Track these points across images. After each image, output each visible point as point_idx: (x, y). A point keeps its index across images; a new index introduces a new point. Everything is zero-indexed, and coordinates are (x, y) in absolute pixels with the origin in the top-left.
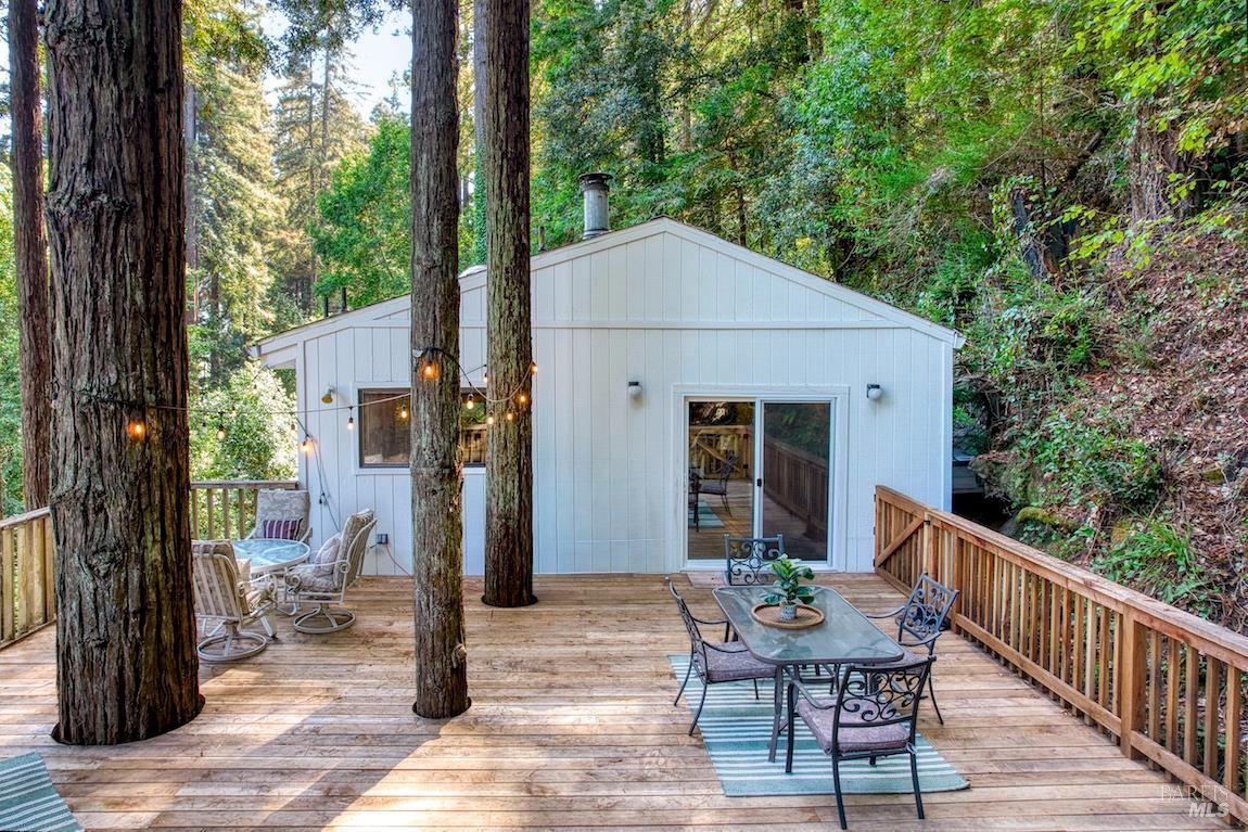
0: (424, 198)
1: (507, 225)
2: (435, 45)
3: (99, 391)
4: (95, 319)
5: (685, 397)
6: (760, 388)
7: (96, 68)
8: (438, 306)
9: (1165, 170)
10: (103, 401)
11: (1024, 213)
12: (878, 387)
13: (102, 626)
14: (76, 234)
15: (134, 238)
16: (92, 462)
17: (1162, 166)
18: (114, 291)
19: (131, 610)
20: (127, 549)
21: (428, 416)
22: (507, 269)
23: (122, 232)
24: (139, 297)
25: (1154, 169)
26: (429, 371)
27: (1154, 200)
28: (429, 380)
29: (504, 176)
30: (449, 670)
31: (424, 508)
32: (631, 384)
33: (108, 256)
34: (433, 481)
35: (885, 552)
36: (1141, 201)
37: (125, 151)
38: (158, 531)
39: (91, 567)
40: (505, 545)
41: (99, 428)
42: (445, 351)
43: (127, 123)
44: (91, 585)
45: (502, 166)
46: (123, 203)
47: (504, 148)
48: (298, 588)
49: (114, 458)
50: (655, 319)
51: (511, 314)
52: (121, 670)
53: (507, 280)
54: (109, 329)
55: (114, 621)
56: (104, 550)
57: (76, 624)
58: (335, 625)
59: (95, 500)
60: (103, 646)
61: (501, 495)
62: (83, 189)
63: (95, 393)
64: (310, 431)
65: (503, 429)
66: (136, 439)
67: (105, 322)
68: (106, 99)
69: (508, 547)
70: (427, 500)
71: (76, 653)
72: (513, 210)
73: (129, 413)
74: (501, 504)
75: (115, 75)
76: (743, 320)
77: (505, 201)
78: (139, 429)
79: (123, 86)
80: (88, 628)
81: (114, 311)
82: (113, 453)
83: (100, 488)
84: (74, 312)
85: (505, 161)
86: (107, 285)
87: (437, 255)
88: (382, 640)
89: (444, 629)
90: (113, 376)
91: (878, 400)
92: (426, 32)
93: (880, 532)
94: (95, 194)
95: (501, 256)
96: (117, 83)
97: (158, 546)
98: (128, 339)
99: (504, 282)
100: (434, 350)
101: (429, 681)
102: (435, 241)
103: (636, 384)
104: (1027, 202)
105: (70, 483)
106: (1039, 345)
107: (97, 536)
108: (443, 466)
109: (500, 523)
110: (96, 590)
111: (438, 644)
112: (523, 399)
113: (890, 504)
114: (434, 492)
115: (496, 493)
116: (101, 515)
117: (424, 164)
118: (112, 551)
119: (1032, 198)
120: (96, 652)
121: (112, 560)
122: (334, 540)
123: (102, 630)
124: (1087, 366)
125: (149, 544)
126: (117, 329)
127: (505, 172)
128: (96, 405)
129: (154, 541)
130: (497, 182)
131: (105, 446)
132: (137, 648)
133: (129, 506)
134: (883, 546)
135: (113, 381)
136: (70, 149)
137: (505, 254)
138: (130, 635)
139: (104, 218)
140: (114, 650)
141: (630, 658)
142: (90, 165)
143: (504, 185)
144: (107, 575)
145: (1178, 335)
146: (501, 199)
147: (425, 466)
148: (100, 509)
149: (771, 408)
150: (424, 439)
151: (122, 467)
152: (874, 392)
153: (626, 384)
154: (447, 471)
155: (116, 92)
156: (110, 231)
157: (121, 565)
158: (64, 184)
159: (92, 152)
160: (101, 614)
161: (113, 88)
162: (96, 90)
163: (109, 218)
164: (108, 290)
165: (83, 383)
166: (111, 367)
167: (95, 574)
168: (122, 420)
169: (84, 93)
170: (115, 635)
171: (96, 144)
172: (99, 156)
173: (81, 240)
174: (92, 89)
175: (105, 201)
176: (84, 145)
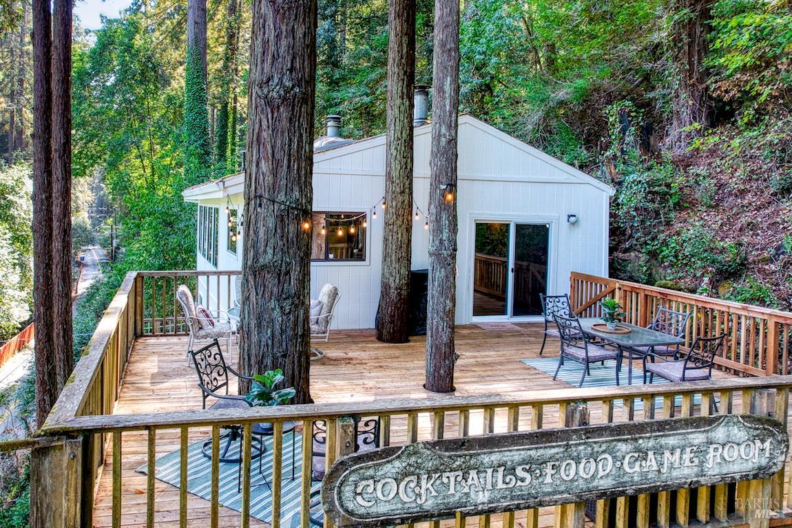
3: (290, 203)
4: (289, 161)
5: (475, 220)
6: (513, 215)
9: (693, 104)
10: (292, 208)
11: (627, 122)
12: (575, 216)
13: (284, 344)
14: (282, 109)
16: (284, 245)
17: (692, 102)
19: (300, 333)
20: (299, 298)
23: (303, 110)
25: (688, 103)
26: (450, 197)
27: (688, 120)
28: (449, 203)
31: (443, 273)
33: (297, 124)
34: (449, 258)
35: (578, 310)
37: (306, 63)
39: (282, 308)
41: (288, 225)
43: (308, 46)
44: (280, 319)
45: (404, 80)
46: (304, 93)
47: (405, 69)
49: (295, 243)
51: (406, 168)
52: (293, 369)
53: (405, 147)
54: (295, 166)
55: (291, 340)
56: (288, 297)
57: (270, 342)
59: (286, 268)
60: (284, 356)
61: (398, 276)
63: (288, 203)
65: (400, 236)
66: (305, 232)
67: (294, 162)
68: (299, 33)
69: (401, 307)
70: (445, 268)
71: (269, 361)
72: (409, 106)
73: (303, 216)
74: (397, 281)
76: (505, 176)
77: (405, 100)
78: (307, 227)
79: (307, 26)
80: (276, 345)
81: (298, 156)
82: (295, 239)
83: (288, 260)
84: (277, 156)
85: (405, 77)
86: (295, 140)
90: (297, 193)
91: (573, 224)
93: (574, 298)
94: (293, 86)
95: (402, 132)
99: (403, 148)
100: (451, 185)
101: (442, 372)
102: (453, 125)
104: (629, 116)
105: (271, 257)
106: (651, 194)
107: (285, 290)
108: (454, 250)
109: (396, 292)
110: (282, 321)
113: (583, 282)
114: (449, 264)
115: (394, 274)
116: (288, 277)
118: (293, 298)
119: (632, 114)
121: (293, 303)
123: (284, 347)
124: (679, 207)
125: (306, 295)
126: (299, 165)
128: (288, 210)
130: (400, 89)
131: (291, 235)
132: (300, 357)
135: (296, 198)
136: (280, 60)
137: (404, 132)
139: (296, 100)
140: (290, 358)
142: (291, 70)
144: (289, 313)
145: (721, 192)
147: (445, 249)
148: (288, 273)
149: (520, 228)
151: (299, 249)
152: (572, 219)
156: (298, 109)
157: (296, 306)
158: (276, 80)
159: (292, 63)
160: (284, 336)
161: (303, 27)
162: (296, 27)
163: (298, 101)
164: (296, 143)
165: (281, 197)
166: (296, 189)
167: (283, 313)
168: (299, 220)
169: (290, 28)
170: (291, 349)
171: (294, 58)
172: (294, 65)
173: (284, 113)
174: (293, 26)
175: (298, 91)
176: (289, 58)
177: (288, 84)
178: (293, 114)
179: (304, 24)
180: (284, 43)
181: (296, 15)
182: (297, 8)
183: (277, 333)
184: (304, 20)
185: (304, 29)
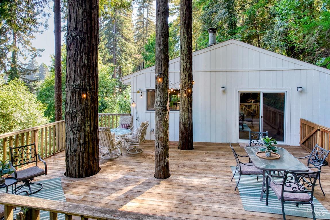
0: (159, 32)
1: (186, 42)
3: (76, 86)
4: (75, 68)
5: (238, 91)
6: (262, 88)
7: (78, 5)
8: (162, 61)
12: (301, 88)
14: (72, 46)
15: (85, 47)
16: (74, 104)
18: (80, 60)
20: (81, 127)
21: (159, 93)
22: (185, 55)
23: (82, 45)
24: (86, 62)
26: (160, 80)
28: (160, 82)
29: (185, 29)
30: (164, 165)
31: (158, 118)
32: (222, 87)
33: (79, 51)
34: (160, 111)
35: (303, 140)
37: (84, 25)
38: (89, 123)
39: (73, 131)
40: (184, 132)
41: (75, 95)
42: (164, 74)
43: (84, 17)
44: (73, 136)
45: (184, 26)
46: (83, 38)
47: (185, 21)
48: (128, 141)
50: (229, 69)
51: (187, 67)
52: (79, 158)
53: (186, 58)
54: (78, 70)
55: (78, 146)
56: (76, 127)
57: (69, 146)
58: (137, 152)
59: (74, 114)
60: (75, 152)
61: (183, 118)
62: (74, 35)
64: (134, 101)
65: (184, 99)
66: (84, 98)
67: (78, 68)
68: (80, 12)
69: (185, 133)
70: (159, 116)
71: (69, 153)
72: (187, 38)
73: (82, 92)
74: (183, 121)
75: (82, 6)
77: (185, 36)
78: (85, 96)
79: (84, 8)
80: (72, 147)
81: (80, 65)
82: (78, 102)
83: (75, 111)
84: (71, 66)
85: (185, 25)
86: (78, 59)
87: (162, 47)
88: (149, 157)
89: (163, 153)
91: (301, 92)
93: (302, 133)
94: (76, 36)
95: (184, 51)
96: (82, 8)
97: (89, 127)
98: (83, 72)
99: (185, 58)
100: (161, 74)
101: (158, 168)
102: (162, 44)
103: (224, 87)
105: (69, 110)
107: (74, 123)
108: (163, 107)
109: (183, 126)
110: (74, 137)
111: (161, 157)
112: (190, 91)
113: (305, 125)
114: (161, 114)
115: (182, 117)
116: (75, 118)
117: (159, 22)
118: (78, 127)
120: (74, 154)
121: (78, 130)
122: (138, 129)
123: (75, 148)
125: (87, 126)
126: (80, 70)
127: (185, 28)
128: (75, 89)
129: (88, 125)
130: (183, 31)
131: (77, 100)
132: (83, 153)
133: (82, 116)
134: (303, 137)
135: (79, 83)
137: (185, 50)
138: (81, 150)
140: (78, 153)
141: (219, 166)
142: (76, 28)
143: (185, 31)
144: (76, 134)
146: (184, 35)
147: (158, 107)
148: (75, 116)
149: (265, 95)
150: (158, 99)
151: (81, 106)
153: (221, 87)
154: (164, 108)
155: (82, 10)
156: (80, 45)
157: (80, 131)
158: (70, 34)
159: (76, 25)
160: (75, 144)
163: (79, 42)
165: (72, 84)
166: (79, 80)
167: (74, 133)
168: (81, 94)
169: (75, 11)
170: (78, 149)
172: (78, 26)
173: (73, 48)
174: (77, 10)
175: (79, 37)
176: (74, 24)
178: (77, 47)
180: (73, 17)
183: (72, 141)
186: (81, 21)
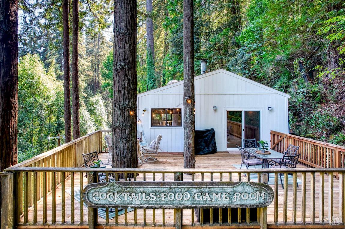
0: (187, 66)
2: (190, 34)
4: (124, 91)
5: (226, 110)
6: (243, 108)
8: (191, 88)
10: (126, 107)
11: (302, 67)
12: (271, 107)
13: (124, 154)
14: (121, 73)
15: (131, 74)
16: (123, 120)
17: (335, 55)
19: (130, 150)
20: (129, 138)
21: (189, 111)
23: (129, 73)
24: (132, 86)
25: (333, 56)
26: (189, 101)
27: (334, 63)
28: (189, 103)
30: (192, 164)
31: (188, 130)
32: (214, 107)
33: (127, 78)
34: (190, 124)
35: (273, 146)
36: (330, 63)
37: (130, 56)
38: (134, 134)
39: (123, 141)
41: (125, 113)
42: (192, 97)
43: (131, 51)
44: (123, 145)
46: (130, 67)
49: (127, 119)
52: (128, 163)
55: (127, 153)
56: (125, 138)
57: (119, 153)
60: (124, 158)
63: (124, 105)
66: (131, 115)
67: (126, 91)
70: (188, 128)
71: (119, 159)
78: (132, 113)
80: (122, 154)
81: (128, 89)
82: (127, 118)
83: (125, 125)
84: (120, 89)
86: (127, 83)
87: (190, 77)
89: (192, 156)
90: (127, 102)
92: (188, 32)
93: (272, 141)
94: (125, 65)
97: (134, 138)
98: (130, 95)
100: (190, 97)
102: (190, 75)
105: (119, 124)
106: (308, 98)
107: (124, 135)
108: (192, 121)
111: (190, 159)
113: (274, 134)
114: (190, 127)
116: (125, 131)
118: (127, 138)
119: (304, 63)
123: (124, 155)
124: (320, 102)
126: (128, 92)
128: (124, 108)
131: (126, 116)
132: (131, 159)
133: (130, 129)
134: (273, 145)
136: (120, 56)
138: (130, 156)
139: (126, 70)
140: (127, 159)
142: (124, 60)
144: (126, 143)
147: (188, 121)
148: (125, 129)
149: (246, 113)
150: (188, 115)
151: (129, 121)
152: (270, 109)
156: (127, 73)
157: (128, 141)
158: (119, 63)
159: (124, 57)
160: (124, 151)
161: (129, 44)
162: (125, 44)
163: (127, 70)
164: (127, 85)
165: (122, 103)
166: (127, 100)
167: (123, 143)
168: (129, 111)
169: (123, 45)
170: (127, 156)
171: (125, 55)
172: (125, 58)
173: (122, 74)
174: (125, 45)
175: (127, 66)
176: (123, 56)
177: (123, 64)
178: (125, 75)
179: (129, 43)
180: (121, 50)
181: (125, 41)
182: (126, 38)
183: (122, 150)
184: (129, 42)
185: (129, 45)
186: (128, 54)
